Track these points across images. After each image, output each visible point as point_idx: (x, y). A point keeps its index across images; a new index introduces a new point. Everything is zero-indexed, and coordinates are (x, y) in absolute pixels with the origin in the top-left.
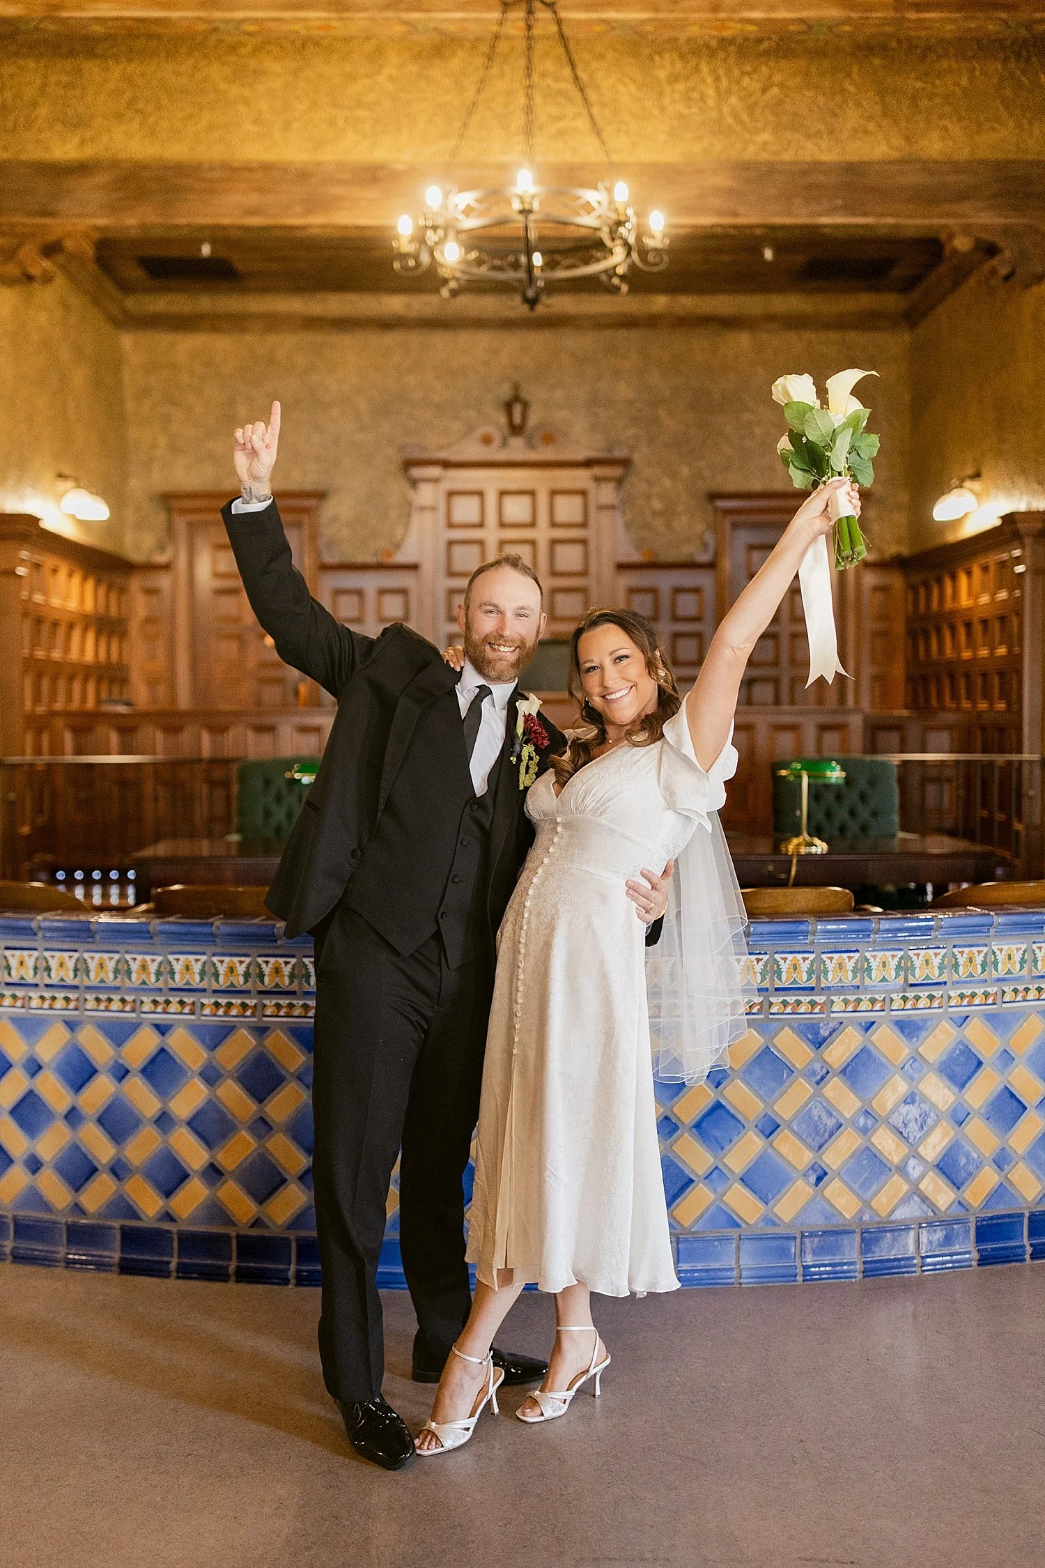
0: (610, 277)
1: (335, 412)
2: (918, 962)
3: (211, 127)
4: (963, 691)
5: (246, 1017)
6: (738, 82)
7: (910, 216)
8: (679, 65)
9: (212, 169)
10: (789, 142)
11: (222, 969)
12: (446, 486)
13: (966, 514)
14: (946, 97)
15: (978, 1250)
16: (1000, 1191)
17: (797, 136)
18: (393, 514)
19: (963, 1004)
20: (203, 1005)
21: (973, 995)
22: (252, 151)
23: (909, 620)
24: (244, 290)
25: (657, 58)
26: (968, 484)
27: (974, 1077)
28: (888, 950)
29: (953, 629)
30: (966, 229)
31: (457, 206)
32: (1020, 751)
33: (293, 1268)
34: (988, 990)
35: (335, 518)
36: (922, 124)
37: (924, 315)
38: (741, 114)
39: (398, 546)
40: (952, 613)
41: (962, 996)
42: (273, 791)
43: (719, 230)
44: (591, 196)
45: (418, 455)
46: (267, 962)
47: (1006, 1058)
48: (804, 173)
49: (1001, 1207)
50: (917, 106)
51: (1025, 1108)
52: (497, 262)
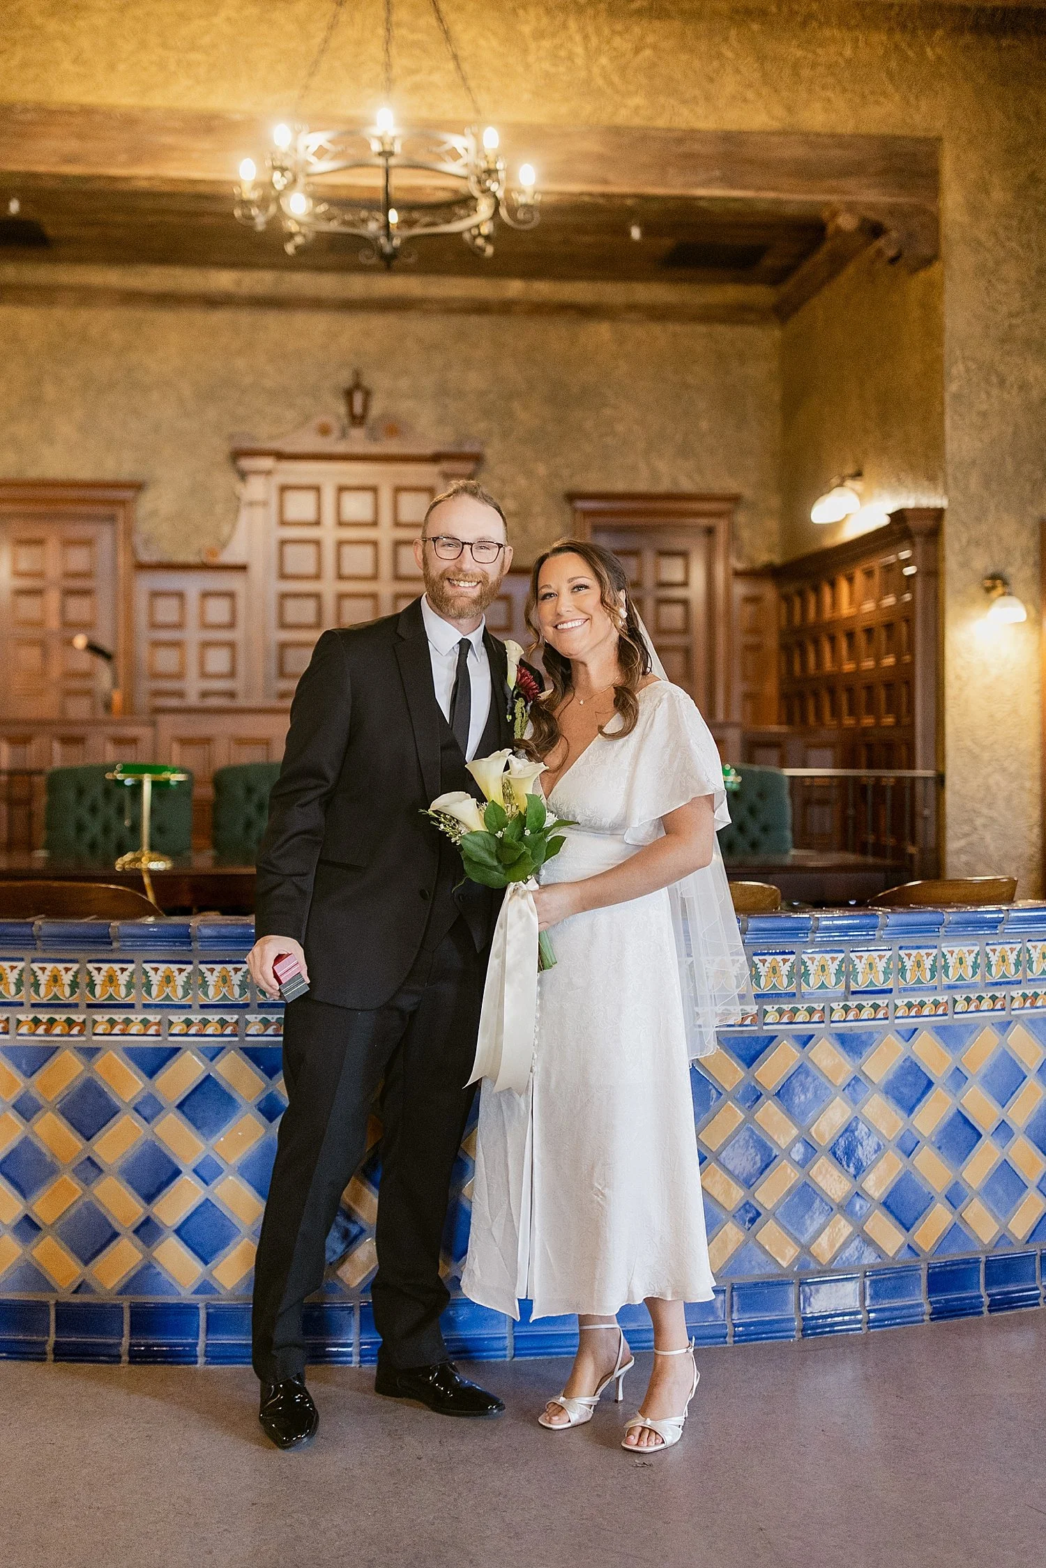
0: (475, 238)
1: (155, 396)
2: (860, 966)
3: (24, 65)
4: (845, 707)
5: (72, 1036)
6: (608, 42)
7: (791, 191)
8: (545, 21)
9: (25, 110)
10: (663, 107)
11: (43, 978)
12: (279, 479)
13: (847, 516)
14: (829, 67)
15: (931, 1303)
16: (954, 1233)
17: (672, 101)
18: (219, 509)
19: (911, 1014)
20: (19, 1022)
21: (922, 1004)
22: (71, 93)
23: (782, 634)
24: (56, 260)
25: (521, 12)
26: (849, 483)
27: (924, 1100)
28: (827, 952)
29: (833, 640)
30: (851, 207)
31: (307, 147)
32: (911, 765)
33: (126, 1341)
34: (938, 998)
35: (154, 513)
36: (804, 95)
37: (796, 308)
38: (612, 77)
39: (224, 545)
40: (832, 622)
41: (910, 1006)
42: (87, 801)
43: (587, 199)
44: (457, 142)
45: (246, 445)
46: (99, 969)
47: (959, 1077)
48: (680, 141)
49: (954, 1250)
50: (798, 75)
51: (980, 1136)
52: (348, 217)
